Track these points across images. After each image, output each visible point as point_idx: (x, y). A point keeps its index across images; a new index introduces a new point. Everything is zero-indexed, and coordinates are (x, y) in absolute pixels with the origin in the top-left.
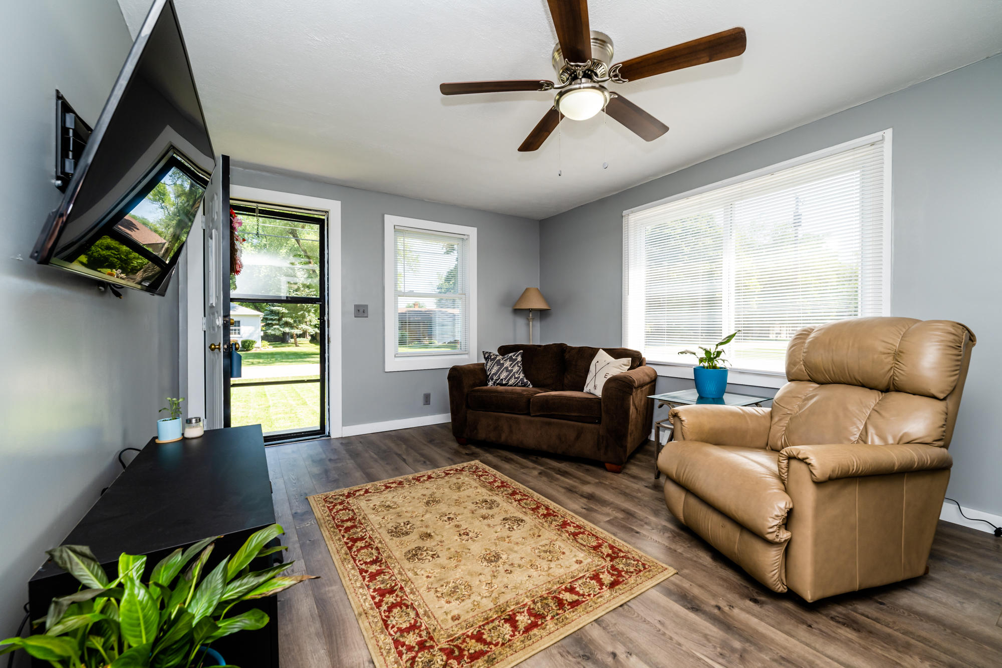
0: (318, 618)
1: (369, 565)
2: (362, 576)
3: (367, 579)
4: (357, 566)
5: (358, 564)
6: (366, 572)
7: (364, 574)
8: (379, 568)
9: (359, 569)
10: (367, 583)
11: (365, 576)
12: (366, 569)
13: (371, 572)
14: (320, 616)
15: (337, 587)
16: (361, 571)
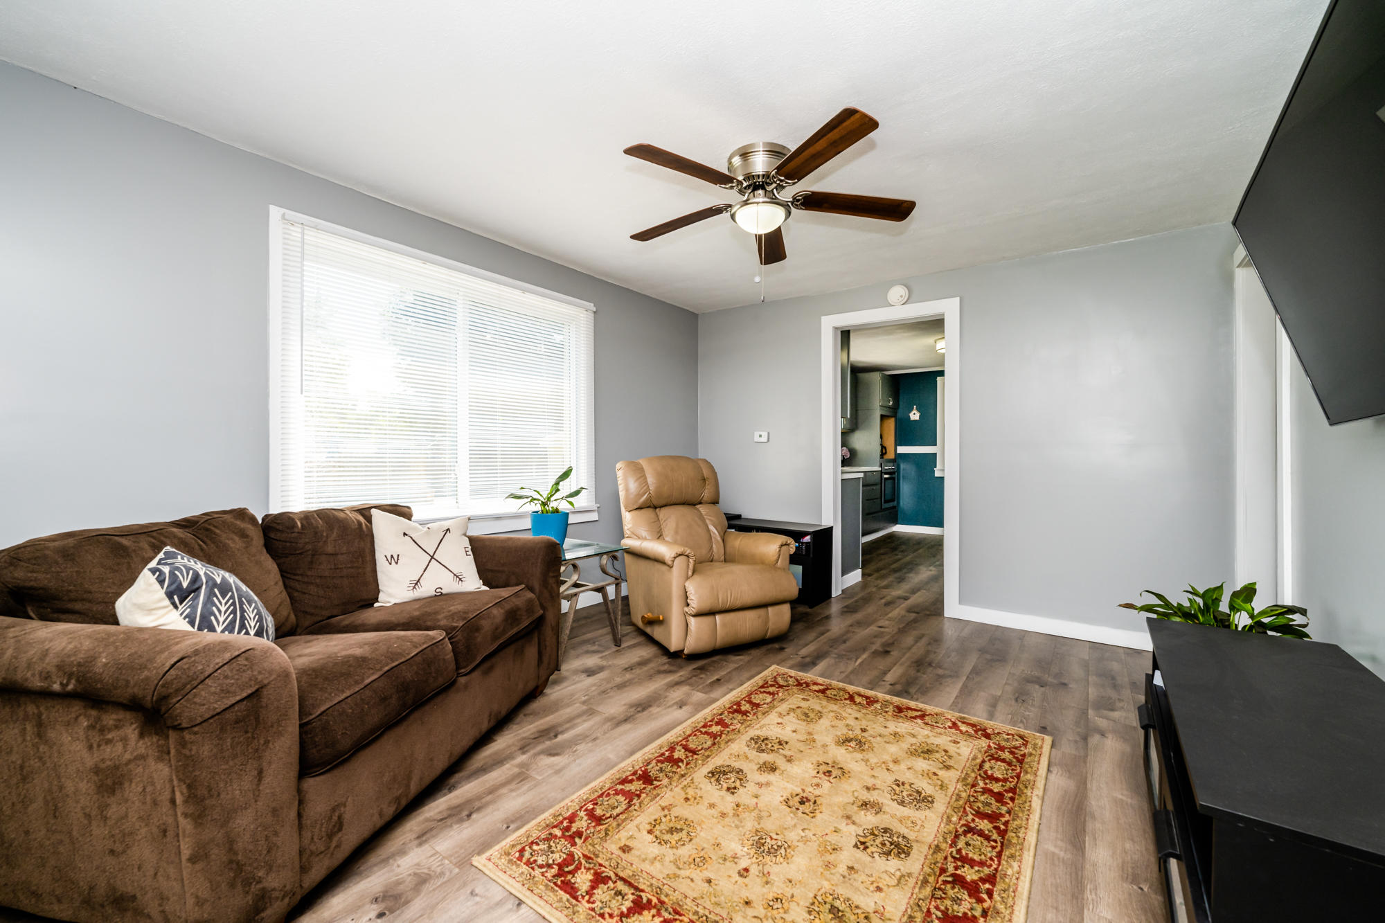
0: (1087, 830)
1: (987, 832)
2: (1007, 827)
3: (1003, 820)
4: (1002, 843)
5: (999, 844)
6: (996, 828)
7: (1002, 827)
8: (977, 820)
9: (1003, 838)
10: (1007, 815)
11: (1003, 824)
12: (994, 831)
13: (991, 822)
14: (1084, 831)
15: (1046, 846)
16: (1003, 833)
